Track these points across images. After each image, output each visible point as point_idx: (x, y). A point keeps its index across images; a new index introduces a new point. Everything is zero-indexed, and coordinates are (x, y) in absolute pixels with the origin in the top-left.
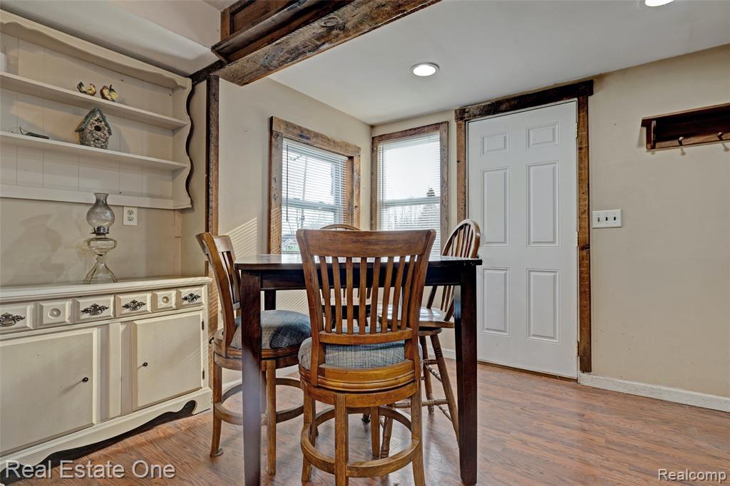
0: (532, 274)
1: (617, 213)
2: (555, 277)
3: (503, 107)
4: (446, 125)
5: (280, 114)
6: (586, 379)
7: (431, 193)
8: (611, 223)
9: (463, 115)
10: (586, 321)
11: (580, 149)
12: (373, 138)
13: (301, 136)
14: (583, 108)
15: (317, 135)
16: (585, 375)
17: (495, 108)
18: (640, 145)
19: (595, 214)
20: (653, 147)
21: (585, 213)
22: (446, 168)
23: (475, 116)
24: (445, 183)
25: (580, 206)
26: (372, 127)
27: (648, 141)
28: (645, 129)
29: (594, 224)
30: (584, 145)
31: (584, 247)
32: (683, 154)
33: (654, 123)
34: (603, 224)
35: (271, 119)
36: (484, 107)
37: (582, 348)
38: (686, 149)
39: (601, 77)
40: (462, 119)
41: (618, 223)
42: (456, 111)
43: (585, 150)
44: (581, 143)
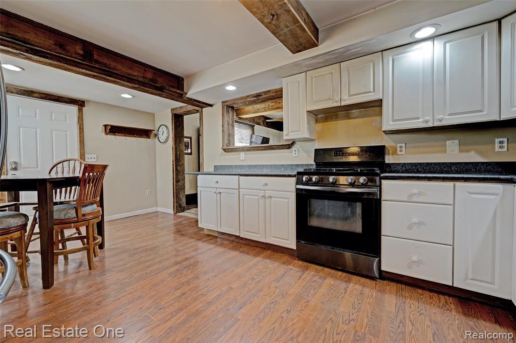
1: (95, 156)
3: (36, 95)
11: (80, 128)
14: (80, 111)
18: (102, 132)
19: (87, 156)
20: (107, 134)
21: (83, 155)
27: (105, 132)
28: (105, 127)
29: (87, 160)
30: (82, 127)
33: (109, 127)
34: (90, 160)
39: (88, 101)
41: (95, 160)
43: (82, 129)
44: (80, 126)
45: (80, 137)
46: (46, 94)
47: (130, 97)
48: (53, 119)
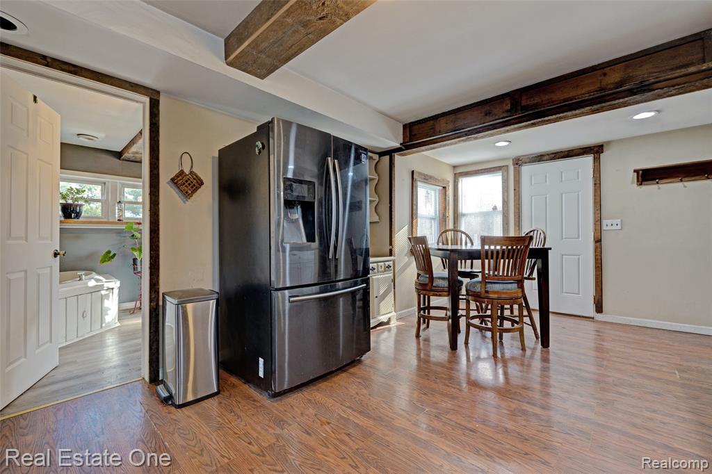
0: (564, 257)
1: (618, 221)
2: (579, 259)
3: (545, 158)
4: (506, 168)
5: (417, 169)
6: (599, 317)
7: (495, 208)
8: (615, 227)
9: (518, 162)
10: (599, 283)
11: (595, 184)
12: (455, 174)
13: (425, 179)
14: (597, 161)
15: (431, 177)
16: (599, 315)
17: (540, 158)
18: (633, 183)
19: (604, 222)
20: (641, 184)
21: (598, 222)
22: (506, 194)
23: (526, 163)
24: (505, 203)
25: (595, 217)
26: (455, 167)
27: (638, 181)
28: (636, 174)
29: (604, 227)
30: (598, 182)
31: (598, 241)
32: (659, 188)
33: (641, 172)
34: (610, 228)
35: (413, 172)
36: (532, 158)
37: (596, 299)
38: (660, 186)
39: (609, 143)
40: (517, 164)
41: (619, 227)
42: (513, 160)
43: (598, 185)
44: (595, 181)
45: (595, 196)
46: (555, 153)
47: (652, 114)
48: (563, 179)
